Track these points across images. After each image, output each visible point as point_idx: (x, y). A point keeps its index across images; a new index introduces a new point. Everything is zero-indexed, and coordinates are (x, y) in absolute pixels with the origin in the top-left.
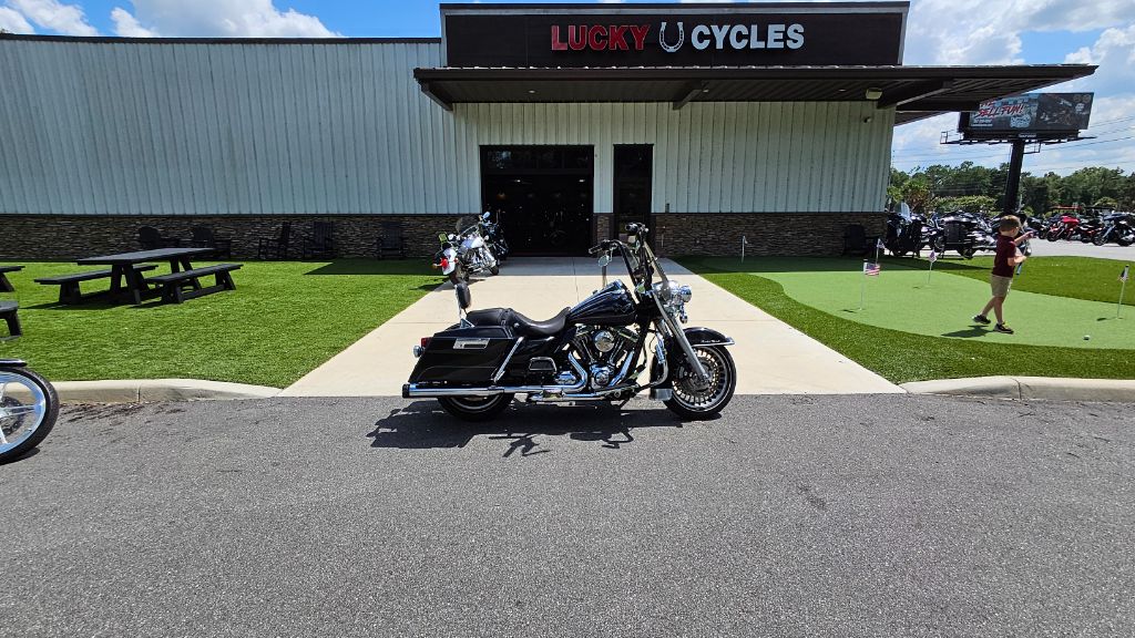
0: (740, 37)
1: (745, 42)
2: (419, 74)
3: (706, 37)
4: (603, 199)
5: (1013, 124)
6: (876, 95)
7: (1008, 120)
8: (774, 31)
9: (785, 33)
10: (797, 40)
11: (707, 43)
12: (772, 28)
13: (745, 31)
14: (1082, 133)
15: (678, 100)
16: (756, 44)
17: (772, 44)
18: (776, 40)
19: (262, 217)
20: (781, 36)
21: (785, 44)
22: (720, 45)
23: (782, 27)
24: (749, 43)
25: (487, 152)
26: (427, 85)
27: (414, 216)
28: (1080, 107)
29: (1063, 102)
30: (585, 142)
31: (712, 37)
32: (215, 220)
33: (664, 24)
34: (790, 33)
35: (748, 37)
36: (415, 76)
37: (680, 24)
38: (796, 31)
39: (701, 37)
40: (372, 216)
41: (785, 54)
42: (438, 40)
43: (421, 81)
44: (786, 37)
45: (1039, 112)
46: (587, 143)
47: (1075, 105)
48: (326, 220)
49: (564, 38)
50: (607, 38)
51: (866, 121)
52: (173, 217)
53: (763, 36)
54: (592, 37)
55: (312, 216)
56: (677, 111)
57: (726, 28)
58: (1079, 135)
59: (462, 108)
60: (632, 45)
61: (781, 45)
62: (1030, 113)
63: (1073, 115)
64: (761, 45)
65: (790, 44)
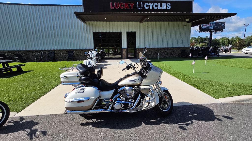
0: (156, 6)
1: (157, 7)
2: (76, 13)
3: (148, 6)
4: (124, 45)
5: (210, 28)
6: (188, 20)
7: (209, 27)
8: (164, 4)
9: (166, 5)
10: (169, 7)
11: (148, 7)
12: (163, 4)
13: (157, 5)
14: (224, 30)
15: (141, 21)
16: (159, 8)
17: (163, 8)
18: (164, 7)
19: (36, 51)
20: (165, 6)
21: (166, 8)
22: (151, 8)
23: (165, 4)
24: (158, 8)
25: (95, 34)
26: (78, 16)
27: (77, 50)
28: (223, 25)
29: (220, 23)
30: (119, 31)
31: (149, 6)
32: (22, 52)
33: (138, 3)
34: (167, 5)
35: (158, 6)
36: (74, 14)
37: (142, 3)
38: (169, 5)
39: (147, 6)
40: (65, 50)
41: (166, 10)
42: (81, 6)
43: (77, 15)
44: (166, 6)
45: (215, 26)
46: (120, 31)
47: (222, 24)
48: (53, 51)
49: (113, 6)
50: (124, 6)
51: (185, 26)
52: (10, 51)
53: (161, 6)
54: (120, 6)
55: (49, 50)
56: (141, 24)
57: (152, 4)
58: (223, 30)
59: (88, 22)
60: (130, 7)
61: (165, 8)
62: (213, 26)
63: (222, 26)
64: (161, 8)
65: (168, 8)
